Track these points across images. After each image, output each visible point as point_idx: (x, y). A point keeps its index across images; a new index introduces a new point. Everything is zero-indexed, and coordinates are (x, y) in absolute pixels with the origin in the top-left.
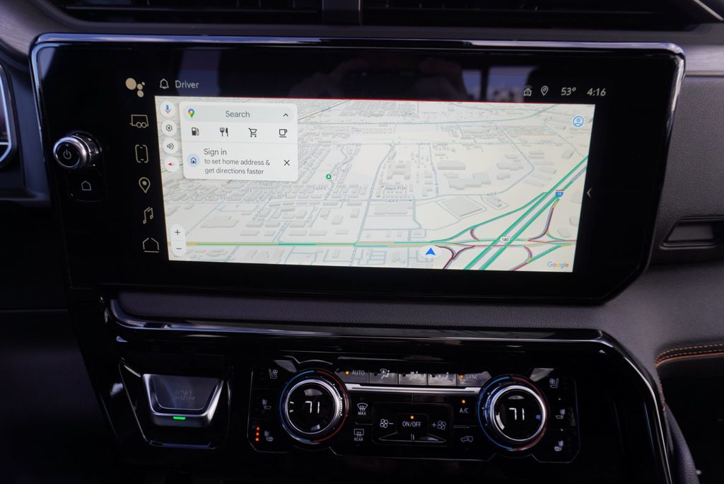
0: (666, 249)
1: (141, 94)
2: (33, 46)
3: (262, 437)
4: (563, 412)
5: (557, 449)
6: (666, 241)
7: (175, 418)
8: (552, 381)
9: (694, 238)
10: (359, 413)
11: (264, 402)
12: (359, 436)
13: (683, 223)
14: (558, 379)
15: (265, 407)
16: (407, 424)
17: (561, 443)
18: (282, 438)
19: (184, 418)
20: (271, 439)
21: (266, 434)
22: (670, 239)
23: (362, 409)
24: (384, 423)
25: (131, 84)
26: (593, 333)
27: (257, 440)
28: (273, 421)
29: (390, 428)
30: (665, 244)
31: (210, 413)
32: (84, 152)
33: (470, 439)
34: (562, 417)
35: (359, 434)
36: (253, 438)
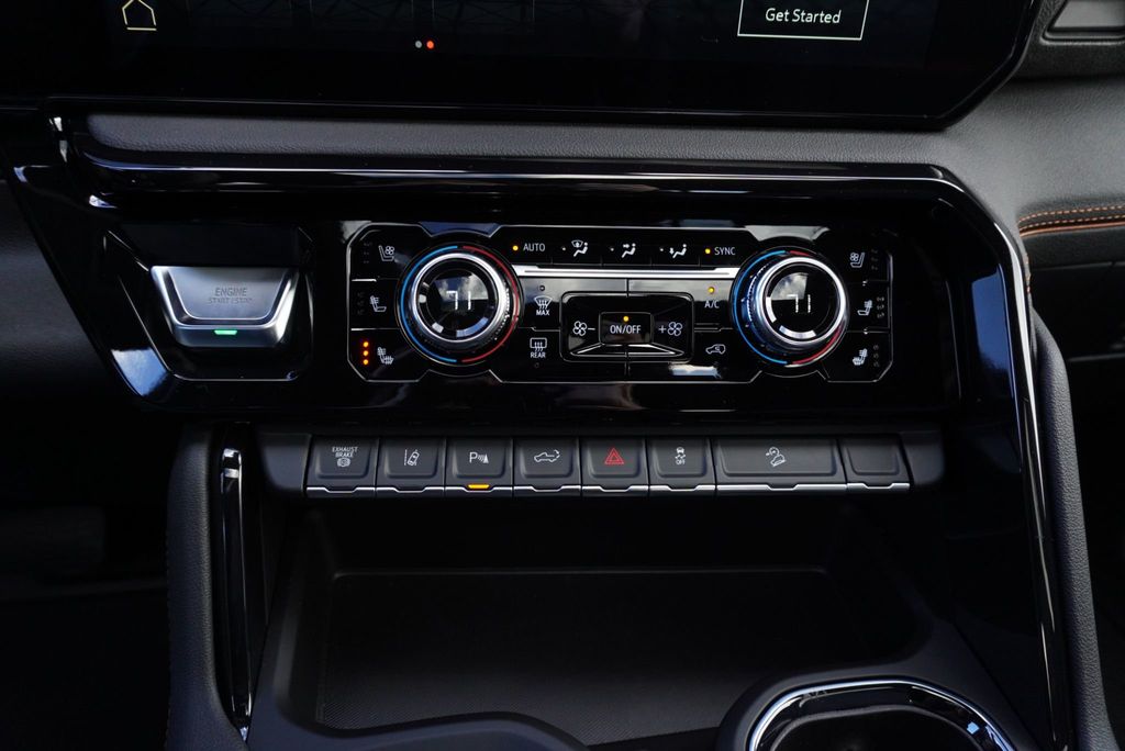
0: (1048, 43)
3: (374, 357)
4: (869, 305)
5: (857, 361)
6: (1051, 29)
7: (218, 332)
8: (854, 257)
10: (538, 313)
11: (374, 300)
12: (538, 350)
14: (863, 254)
15: (376, 310)
16: (617, 329)
17: (864, 353)
18: (409, 364)
19: (234, 332)
20: (389, 360)
21: (381, 351)
22: (1058, 24)
24: (580, 328)
26: (925, 169)
27: (366, 362)
28: (387, 331)
29: (590, 336)
30: (1047, 35)
31: (280, 325)
33: (722, 349)
34: (867, 313)
35: (539, 347)
36: (358, 359)
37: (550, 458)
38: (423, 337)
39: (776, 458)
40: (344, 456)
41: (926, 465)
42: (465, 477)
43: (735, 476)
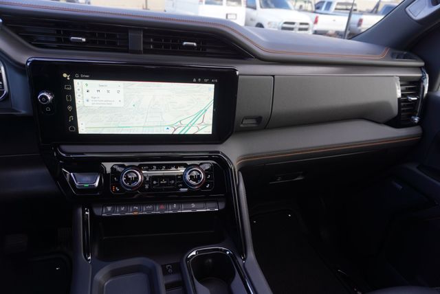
0: (243, 126)
1: (68, 79)
2: (28, 62)
3: (115, 189)
4: (209, 176)
5: (207, 187)
7: (85, 186)
9: (250, 123)
11: (115, 178)
12: (147, 187)
13: (247, 118)
15: (116, 180)
16: (162, 182)
17: (209, 185)
18: (122, 190)
19: (88, 186)
20: (118, 190)
21: (117, 188)
22: (243, 123)
23: (148, 179)
24: (155, 182)
25: (65, 75)
26: (218, 152)
28: (118, 184)
29: (157, 184)
31: (97, 184)
32: (49, 98)
34: (209, 178)
36: (112, 190)
37: (150, 207)
38: (124, 185)
39: (193, 205)
40: (109, 209)
41: (222, 206)
42: (133, 212)
43: (185, 209)
